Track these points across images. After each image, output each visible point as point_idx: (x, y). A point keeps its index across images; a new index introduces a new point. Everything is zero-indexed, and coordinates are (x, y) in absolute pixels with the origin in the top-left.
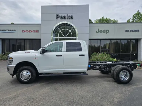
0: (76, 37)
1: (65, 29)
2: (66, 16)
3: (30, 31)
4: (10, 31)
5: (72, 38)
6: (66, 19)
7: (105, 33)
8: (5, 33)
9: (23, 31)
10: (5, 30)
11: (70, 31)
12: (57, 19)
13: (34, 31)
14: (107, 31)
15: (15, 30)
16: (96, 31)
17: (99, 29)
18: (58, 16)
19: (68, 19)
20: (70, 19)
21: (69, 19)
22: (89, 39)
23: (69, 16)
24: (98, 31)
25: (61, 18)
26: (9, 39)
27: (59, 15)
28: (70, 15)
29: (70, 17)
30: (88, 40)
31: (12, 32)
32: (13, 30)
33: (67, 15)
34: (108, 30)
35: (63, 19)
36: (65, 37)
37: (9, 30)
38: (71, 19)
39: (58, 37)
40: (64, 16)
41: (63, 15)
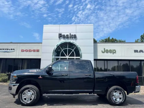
3: (30, 51)
4: (8, 51)
5: (75, 57)
8: (3, 52)
9: (22, 50)
10: (3, 49)
11: (73, 50)
12: (59, 38)
13: (34, 51)
15: (14, 49)
16: (102, 51)
17: (104, 49)
19: (71, 38)
21: (73, 38)
23: (72, 35)
24: (103, 51)
25: (64, 37)
28: (73, 34)
29: (73, 37)
30: (93, 60)
31: (11, 51)
32: (11, 49)
33: (70, 34)
37: (7, 49)
38: (74, 38)
39: (60, 57)
40: (67, 35)
41: (66, 34)
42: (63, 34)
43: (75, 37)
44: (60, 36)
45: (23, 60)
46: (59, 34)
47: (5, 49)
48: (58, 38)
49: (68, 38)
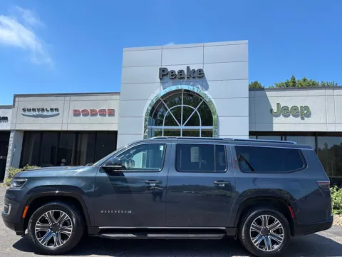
0: (211, 125)
1: (182, 105)
2: (186, 72)
4: (45, 113)
5: (201, 128)
6: (186, 80)
9: (75, 111)
10: (34, 110)
12: (161, 79)
13: (103, 112)
14: (305, 111)
15: (57, 110)
16: (272, 110)
17: (278, 105)
19: (191, 79)
20: (197, 79)
21: (194, 78)
22: (251, 133)
23: (194, 71)
24: (275, 111)
25: (173, 76)
26: (42, 133)
27: (167, 69)
28: (196, 68)
32: (52, 110)
33: (188, 68)
34: (307, 108)
35: (177, 80)
36: (182, 127)
37: (43, 110)
39: (163, 127)
41: (176, 69)
42: (170, 69)
43: (199, 75)
44: (164, 74)
45: (77, 133)
46: (160, 69)
47: (39, 110)
48: (159, 80)
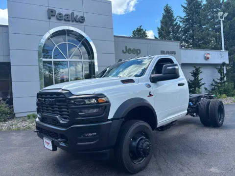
1: (67, 43)
2: (70, 16)
5: (83, 60)
6: (71, 22)
7: (136, 54)
11: (78, 47)
12: (50, 18)
14: (139, 52)
17: (126, 47)
18: (53, 14)
20: (79, 23)
23: (77, 17)
24: (125, 51)
25: (60, 18)
27: (55, 11)
33: (73, 14)
34: (140, 50)
35: (63, 22)
36: (68, 60)
38: (81, 22)
39: (53, 60)
40: (67, 15)
41: (64, 13)
42: (58, 11)
46: (49, 9)
49: (69, 21)
